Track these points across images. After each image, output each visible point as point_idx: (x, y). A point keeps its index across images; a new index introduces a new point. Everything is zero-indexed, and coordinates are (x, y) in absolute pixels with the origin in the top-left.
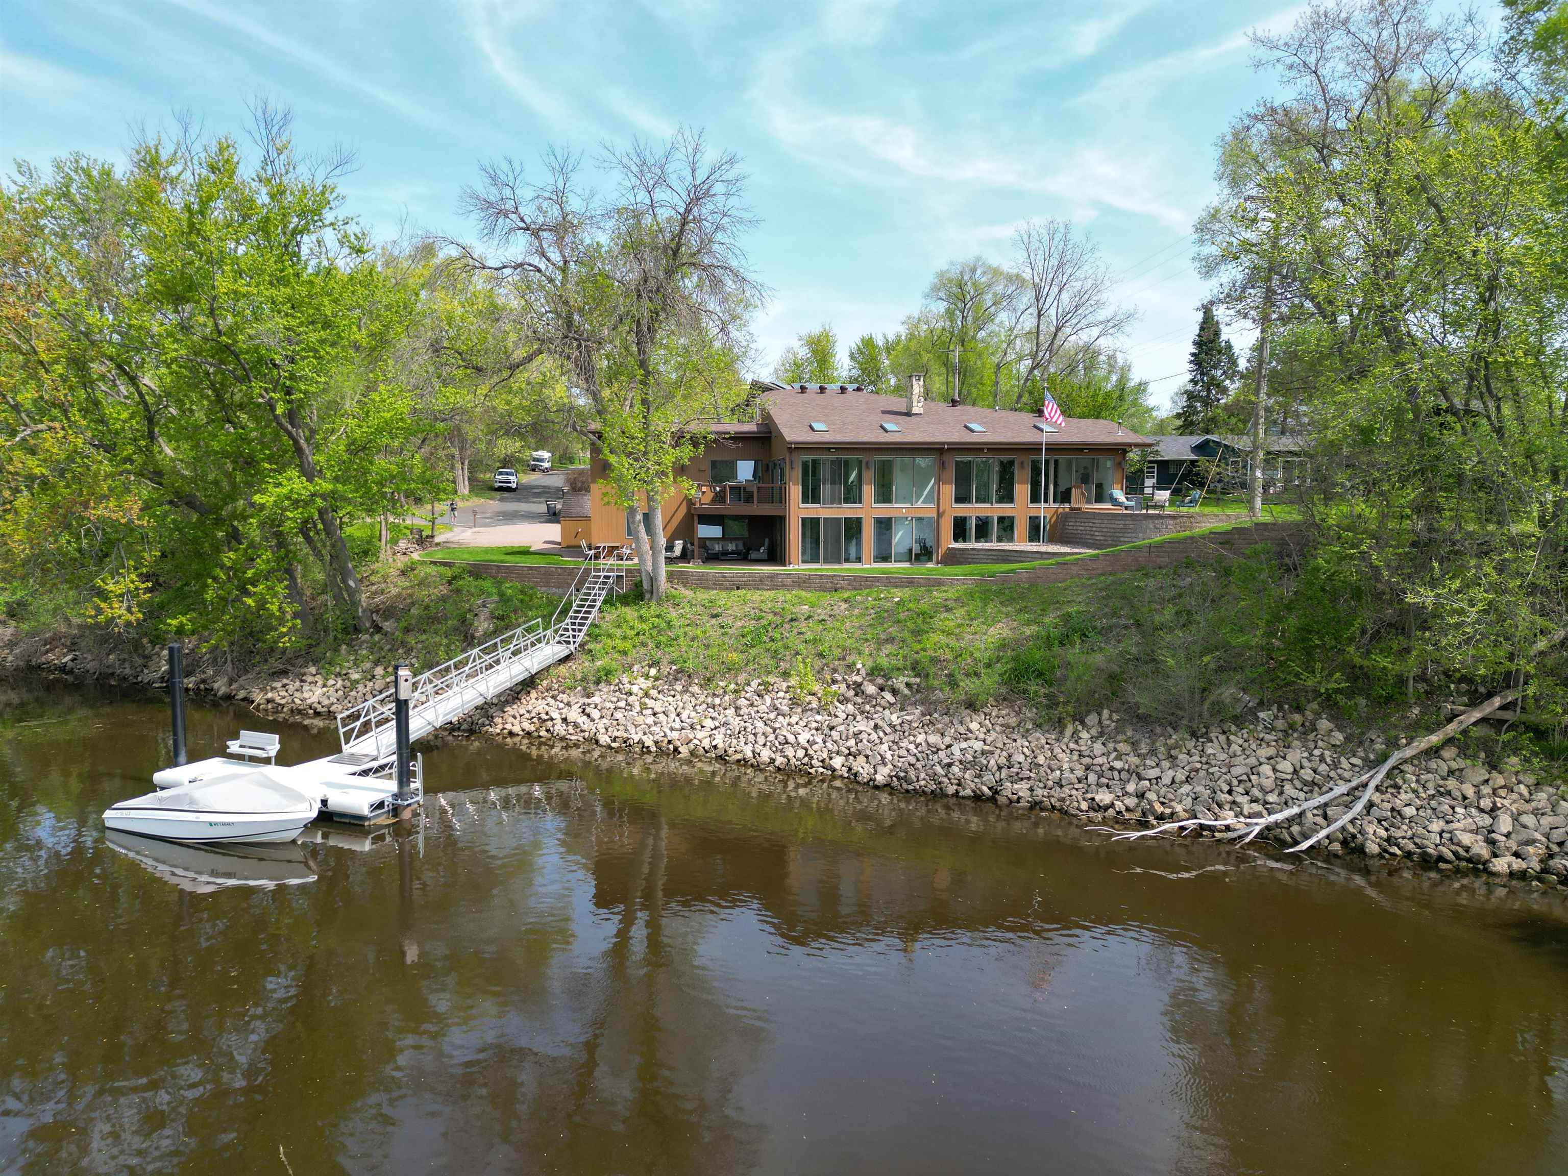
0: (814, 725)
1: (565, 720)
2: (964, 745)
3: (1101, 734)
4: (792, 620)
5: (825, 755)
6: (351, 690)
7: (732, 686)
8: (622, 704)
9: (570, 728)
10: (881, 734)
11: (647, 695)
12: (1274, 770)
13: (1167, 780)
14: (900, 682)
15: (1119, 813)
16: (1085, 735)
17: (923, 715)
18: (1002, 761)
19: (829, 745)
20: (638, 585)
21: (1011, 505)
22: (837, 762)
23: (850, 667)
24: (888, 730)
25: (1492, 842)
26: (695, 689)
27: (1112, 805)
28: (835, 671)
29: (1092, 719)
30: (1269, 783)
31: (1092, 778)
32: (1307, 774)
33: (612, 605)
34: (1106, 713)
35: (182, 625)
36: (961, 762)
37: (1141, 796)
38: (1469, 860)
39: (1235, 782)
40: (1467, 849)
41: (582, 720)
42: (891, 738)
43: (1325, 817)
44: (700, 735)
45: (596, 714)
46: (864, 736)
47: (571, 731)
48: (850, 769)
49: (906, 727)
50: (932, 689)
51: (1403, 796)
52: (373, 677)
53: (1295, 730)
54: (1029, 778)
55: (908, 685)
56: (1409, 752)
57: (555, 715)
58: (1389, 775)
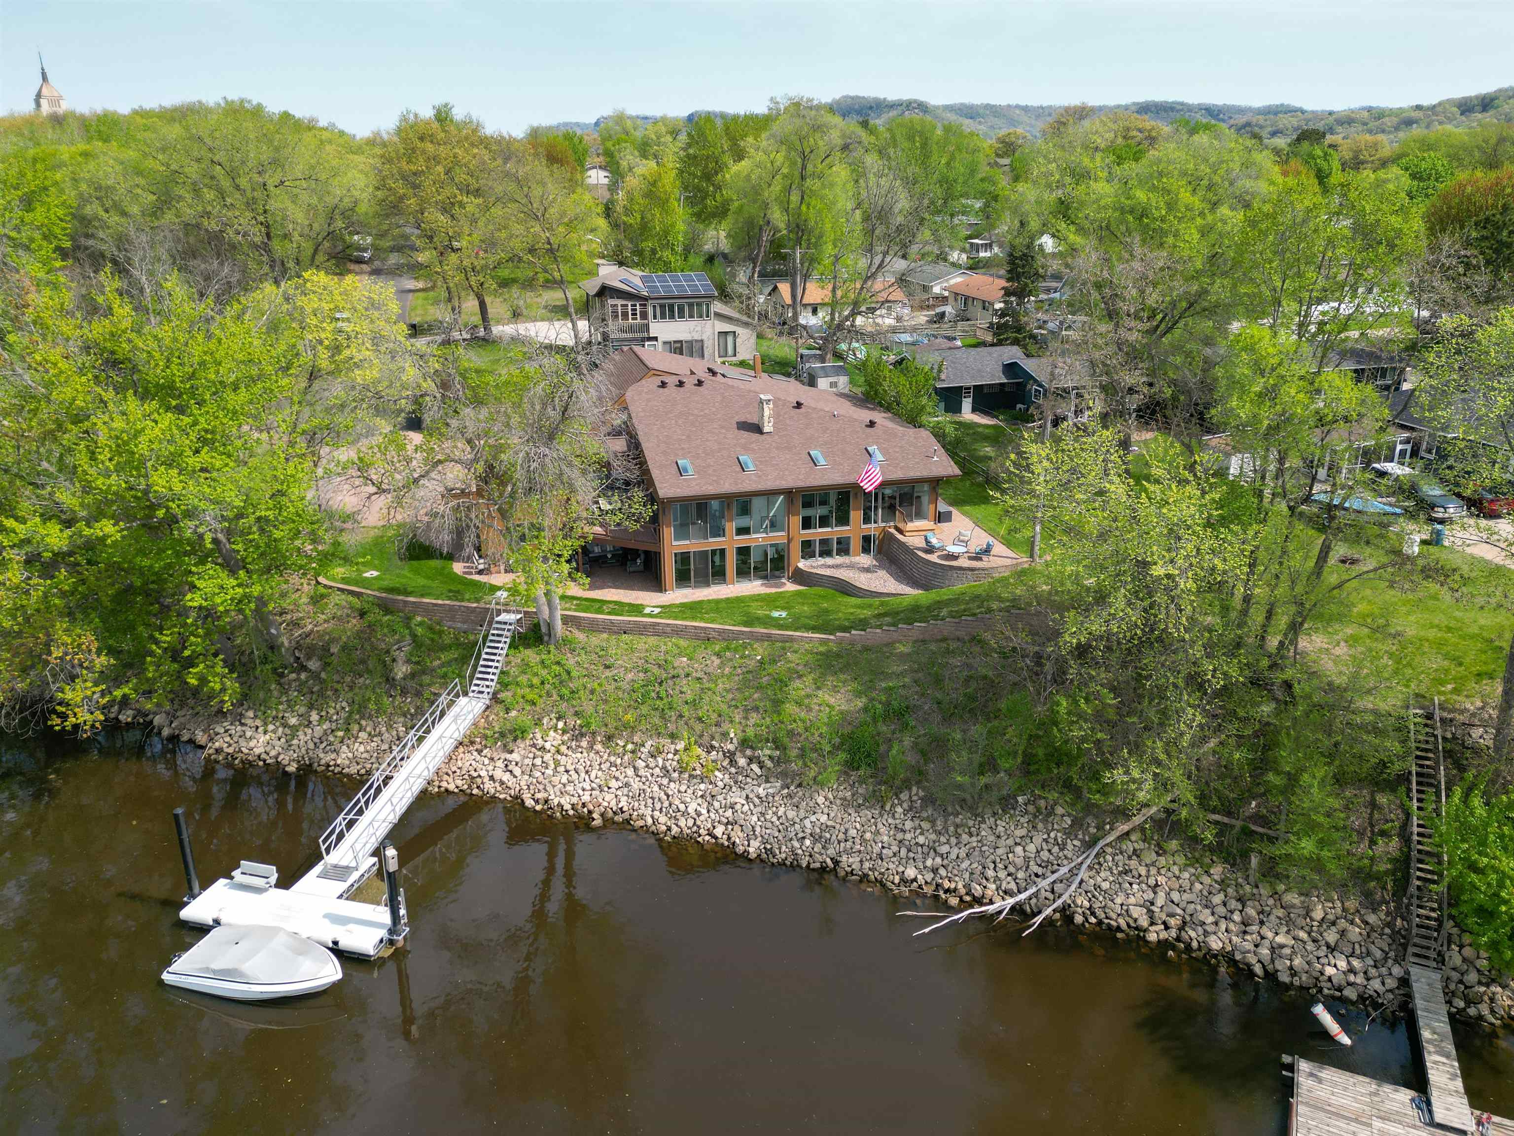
0: (700, 793)
1: (492, 778)
2: (813, 818)
3: (911, 808)
4: (674, 677)
5: (709, 826)
6: (293, 739)
7: (630, 747)
8: (538, 761)
9: (497, 784)
10: (752, 807)
11: (558, 752)
12: (1025, 851)
13: (953, 856)
14: (764, 753)
15: (920, 887)
16: (899, 810)
17: (783, 788)
18: (841, 836)
19: (712, 815)
20: (536, 627)
21: (848, 528)
22: (719, 831)
23: (725, 735)
24: (757, 801)
25: (1151, 913)
26: (598, 747)
27: (915, 880)
28: (713, 738)
29: (904, 796)
30: (1019, 861)
31: (903, 852)
32: (1045, 855)
33: (516, 648)
34: (914, 789)
35: (125, 696)
36: (811, 835)
37: (935, 871)
38: (1137, 928)
39: (998, 860)
40: (1136, 920)
41: (506, 777)
42: (759, 809)
43: (1053, 891)
44: (608, 797)
45: (517, 771)
46: (738, 807)
47: (499, 789)
48: (729, 838)
49: (771, 799)
50: (788, 761)
51: (1102, 874)
52: (310, 722)
53: (1041, 813)
54: (860, 851)
55: (771, 758)
56: (1110, 838)
57: (483, 773)
58: (1097, 855)
